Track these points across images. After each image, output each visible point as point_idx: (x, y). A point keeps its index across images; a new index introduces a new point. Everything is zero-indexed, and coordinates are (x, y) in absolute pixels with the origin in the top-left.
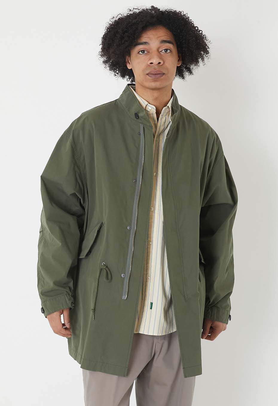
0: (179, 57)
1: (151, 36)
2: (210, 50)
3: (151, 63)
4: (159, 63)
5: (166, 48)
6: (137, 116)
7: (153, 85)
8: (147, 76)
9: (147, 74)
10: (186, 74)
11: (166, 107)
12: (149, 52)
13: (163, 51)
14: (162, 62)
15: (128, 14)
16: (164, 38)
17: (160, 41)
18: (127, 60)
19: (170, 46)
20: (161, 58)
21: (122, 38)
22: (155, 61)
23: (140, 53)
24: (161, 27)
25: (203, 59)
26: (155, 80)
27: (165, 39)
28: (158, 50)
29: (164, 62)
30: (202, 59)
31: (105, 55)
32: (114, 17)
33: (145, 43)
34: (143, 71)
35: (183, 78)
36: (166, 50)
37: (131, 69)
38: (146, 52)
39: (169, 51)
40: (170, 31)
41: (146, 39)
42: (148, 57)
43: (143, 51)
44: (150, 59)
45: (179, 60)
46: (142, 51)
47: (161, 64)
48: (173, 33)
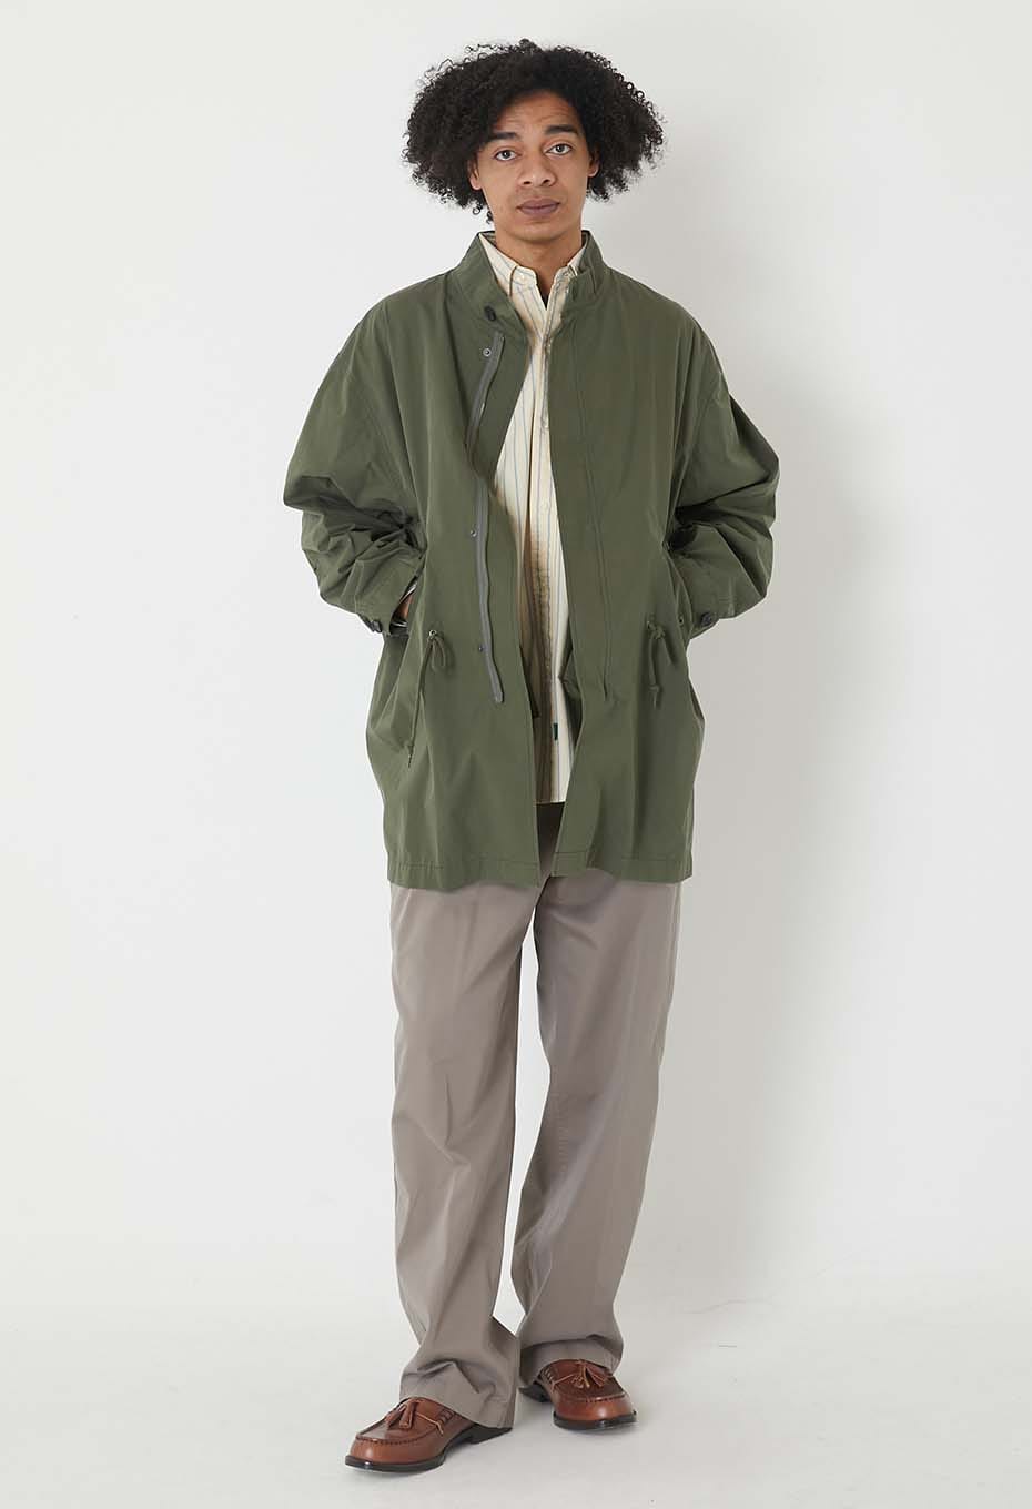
0: (592, 155)
1: (524, 117)
2: (664, 135)
3: (528, 183)
4: (547, 181)
5: (559, 143)
6: (490, 314)
7: (534, 231)
8: (519, 211)
9: (519, 208)
10: (612, 190)
11: (566, 269)
12: (520, 155)
13: (554, 150)
14: (552, 180)
15: (467, 61)
16: (555, 121)
17: (545, 129)
18: (469, 169)
19: (570, 137)
20: (548, 170)
21: (457, 125)
22: (536, 176)
23: (500, 157)
24: (546, 94)
25: (649, 156)
26: (538, 221)
27: (557, 124)
28: (541, 149)
29: (557, 179)
30: (646, 155)
31: (416, 159)
32: (433, 68)
33: (511, 135)
34: (509, 200)
35: (606, 197)
36: (560, 148)
37: (481, 190)
38: (513, 155)
39: (566, 149)
40: (568, 100)
41: (513, 124)
42: (519, 166)
43: (506, 153)
44: (523, 174)
45: (591, 164)
46: (503, 152)
47: (550, 183)
48: (574, 105)
